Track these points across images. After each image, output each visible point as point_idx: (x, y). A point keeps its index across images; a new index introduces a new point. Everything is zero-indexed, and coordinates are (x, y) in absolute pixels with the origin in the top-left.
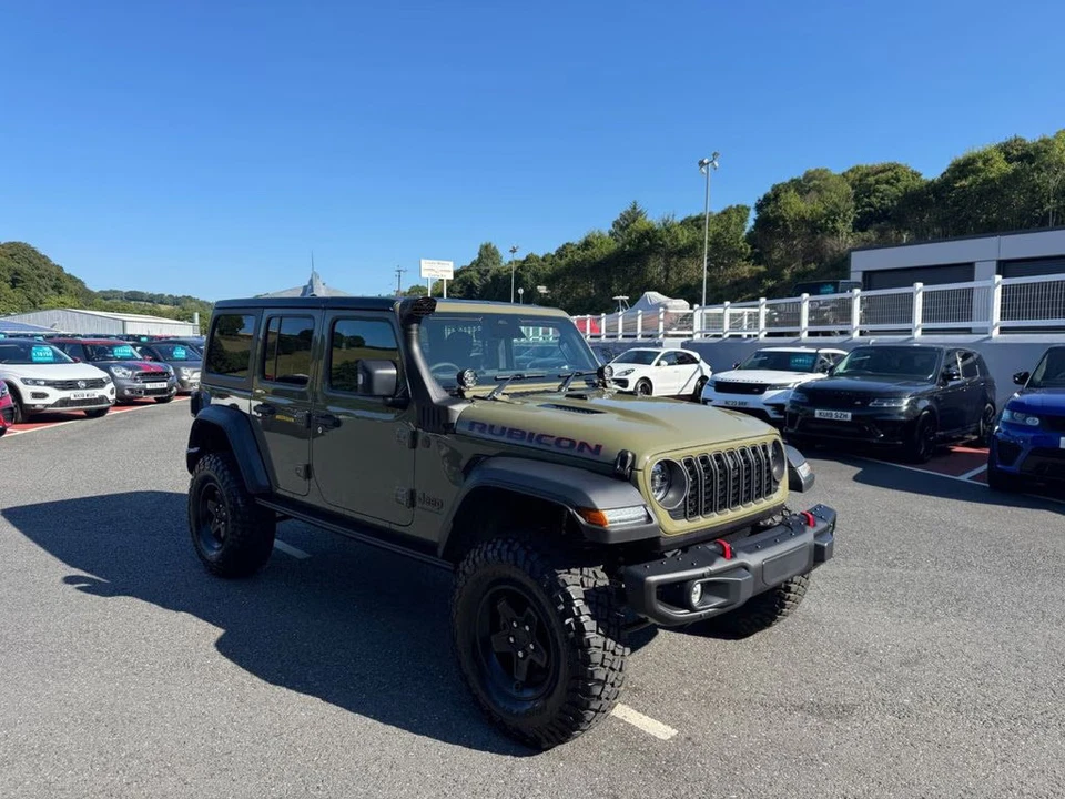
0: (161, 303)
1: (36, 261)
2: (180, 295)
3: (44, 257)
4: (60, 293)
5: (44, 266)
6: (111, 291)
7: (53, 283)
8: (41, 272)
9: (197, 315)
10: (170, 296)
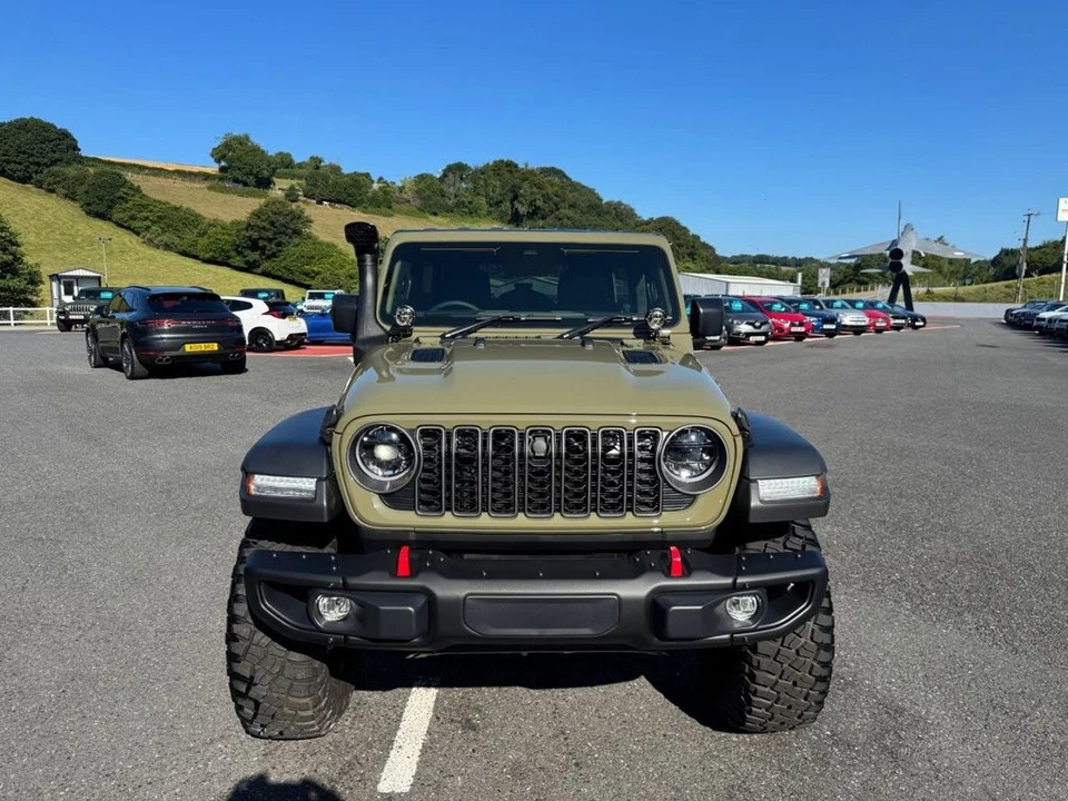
0: (785, 265)
1: (677, 232)
2: (803, 257)
3: (685, 228)
4: (694, 259)
5: (683, 237)
6: (742, 256)
7: (689, 251)
8: (682, 242)
9: (800, 275)
10: (794, 258)
